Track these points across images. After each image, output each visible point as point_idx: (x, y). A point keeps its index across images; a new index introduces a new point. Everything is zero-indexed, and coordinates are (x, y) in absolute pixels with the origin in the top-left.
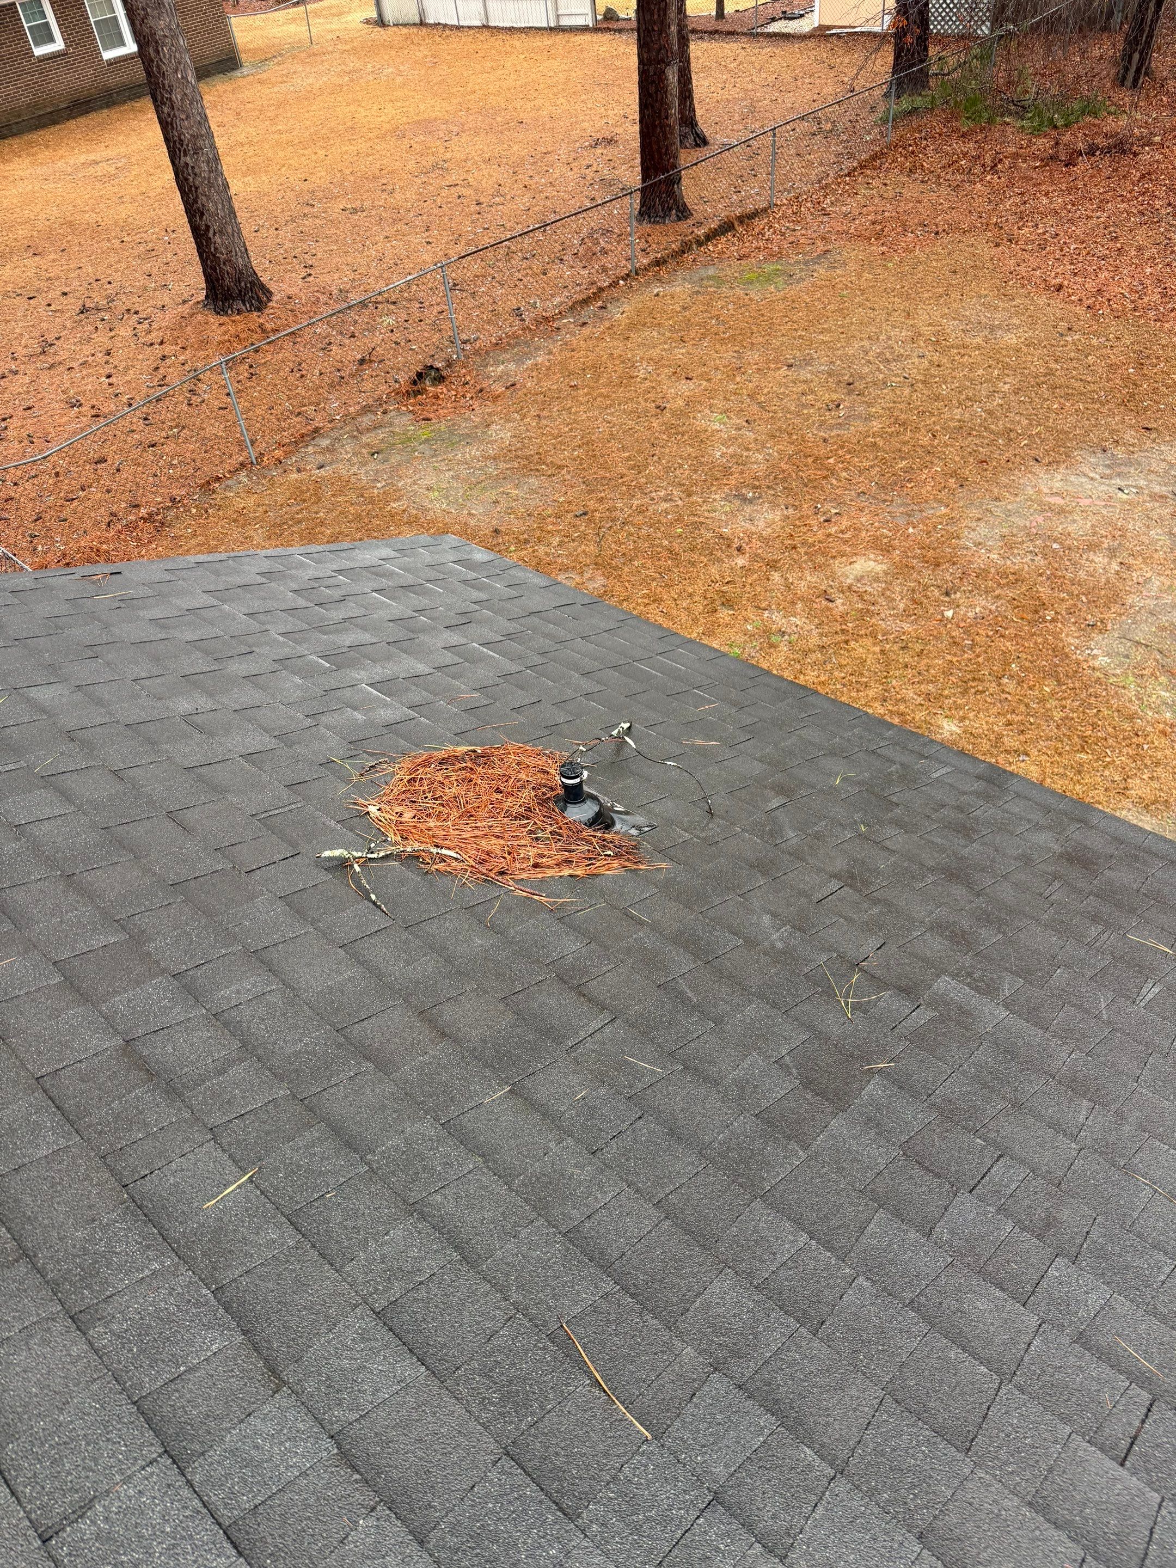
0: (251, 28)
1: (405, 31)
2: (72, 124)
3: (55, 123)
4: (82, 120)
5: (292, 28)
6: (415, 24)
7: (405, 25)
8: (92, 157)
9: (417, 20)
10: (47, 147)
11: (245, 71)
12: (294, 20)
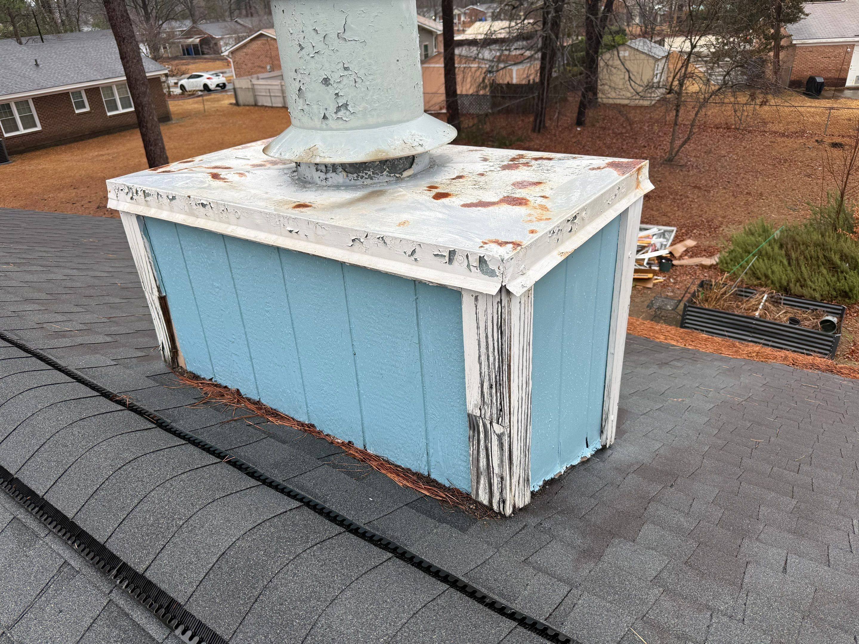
0: (176, 105)
1: (248, 108)
2: (91, 141)
3: (82, 140)
4: (95, 140)
5: (196, 106)
6: (252, 106)
7: (248, 106)
8: (101, 153)
9: (253, 103)
10: (79, 149)
11: (173, 122)
12: (197, 103)
